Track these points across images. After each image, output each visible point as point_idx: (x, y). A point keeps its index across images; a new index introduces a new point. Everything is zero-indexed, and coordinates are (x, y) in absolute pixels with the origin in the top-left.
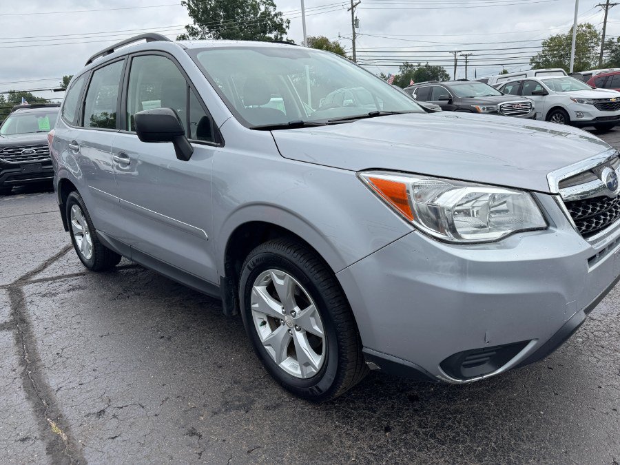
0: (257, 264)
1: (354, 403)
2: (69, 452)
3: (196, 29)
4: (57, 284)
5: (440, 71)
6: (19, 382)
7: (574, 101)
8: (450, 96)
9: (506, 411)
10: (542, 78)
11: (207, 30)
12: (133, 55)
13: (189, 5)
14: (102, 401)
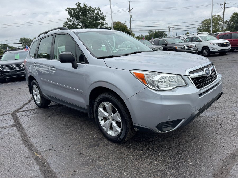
0: (100, 100)
1: (131, 143)
2: (42, 160)
3: (71, 20)
4: (29, 112)
5: (163, 33)
6: (22, 142)
7: (211, 44)
8: (166, 43)
9: (179, 144)
10: (200, 36)
11: (75, 20)
12: (56, 34)
13: (68, 11)
14: (50, 146)
